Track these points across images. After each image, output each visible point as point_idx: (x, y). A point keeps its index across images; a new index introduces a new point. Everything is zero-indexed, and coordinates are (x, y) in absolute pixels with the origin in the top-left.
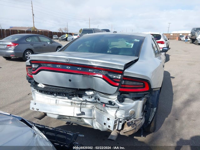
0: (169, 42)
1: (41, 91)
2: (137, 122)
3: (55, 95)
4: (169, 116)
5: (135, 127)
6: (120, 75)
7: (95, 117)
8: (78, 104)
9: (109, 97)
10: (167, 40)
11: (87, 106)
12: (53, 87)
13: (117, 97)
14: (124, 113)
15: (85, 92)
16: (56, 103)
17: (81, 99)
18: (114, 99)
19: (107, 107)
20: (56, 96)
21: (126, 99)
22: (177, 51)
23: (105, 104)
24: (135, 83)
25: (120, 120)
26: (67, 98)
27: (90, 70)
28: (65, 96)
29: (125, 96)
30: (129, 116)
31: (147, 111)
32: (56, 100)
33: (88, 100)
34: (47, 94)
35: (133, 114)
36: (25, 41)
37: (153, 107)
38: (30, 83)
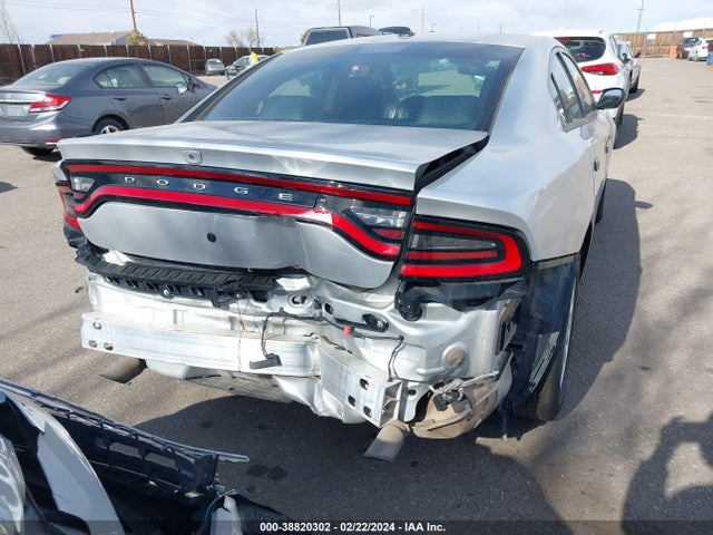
0: (638, 67)
1: (117, 278)
2: (476, 392)
3: (166, 292)
4: (617, 356)
5: (468, 410)
6: (402, 214)
7: (320, 374)
8: (256, 325)
9: (368, 300)
10: (629, 57)
11: (289, 331)
12: (156, 264)
13: (393, 298)
14: (424, 358)
15: (279, 281)
16: (175, 322)
17: (263, 307)
18: (383, 304)
19: (359, 336)
20: (170, 297)
21: (429, 305)
22: (668, 100)
23: (353, 325)
24: (462, 244)
25: (410, 385)
26: (209, 304)
27: (281, 195)
28: (204, 297)
29: (426, 295)
30: (441, 369)
31: (521, 347)
32: (175, 311)
33: (290, 309)
34: (138, 289)
35: (458, 361)
36: (92, 86)
37: (545, 329)
38: (76, 247)
